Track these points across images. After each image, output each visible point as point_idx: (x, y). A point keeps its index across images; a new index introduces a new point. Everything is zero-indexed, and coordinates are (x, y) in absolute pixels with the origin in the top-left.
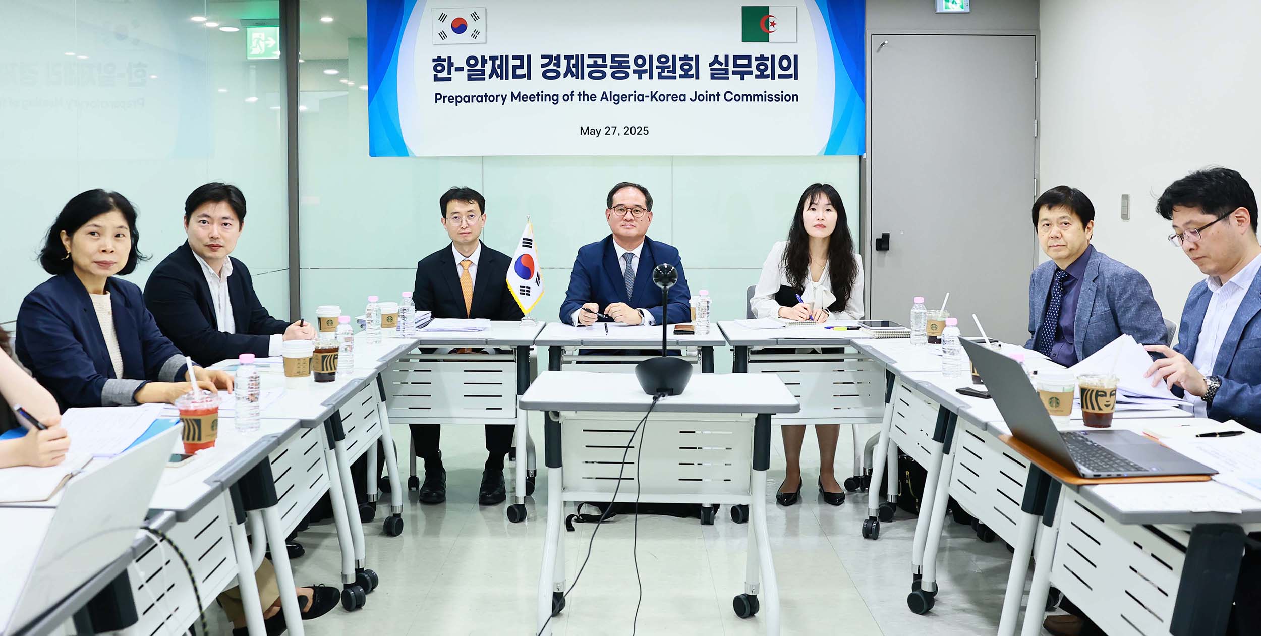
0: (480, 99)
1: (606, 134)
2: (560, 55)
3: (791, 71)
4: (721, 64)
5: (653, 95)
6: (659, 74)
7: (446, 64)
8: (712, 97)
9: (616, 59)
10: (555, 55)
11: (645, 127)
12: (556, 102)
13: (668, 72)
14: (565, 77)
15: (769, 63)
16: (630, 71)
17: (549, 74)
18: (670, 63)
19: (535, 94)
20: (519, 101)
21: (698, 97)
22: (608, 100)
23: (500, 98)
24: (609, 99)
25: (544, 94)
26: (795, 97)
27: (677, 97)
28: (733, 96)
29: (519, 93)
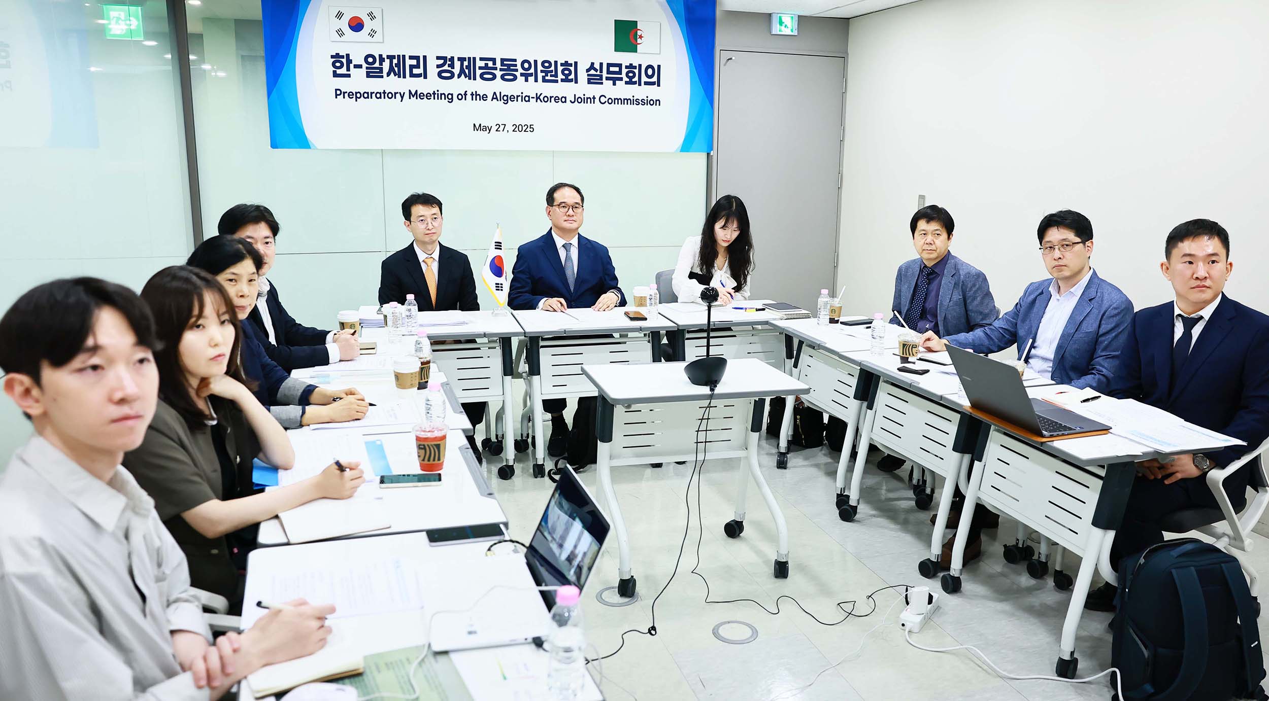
0: (378, 95)
1: (497, 131)
2: (453, 57)
3: (655, 79)
4: (596, 70)
5: (538, 96)
6: (543, 77)
7: (344, 60)
8: (589, 100)
9: (505, 62)
10: (449, 57)
11: (530, 125)
12: (451, 101)
13: (551, 76)
14: (458, 78)
15: (636, 71)
16: (518, 74)
17: (444, 75)
18: (553, 68)
19: (431, 93)
20: (417, 98)
21: (577, 100)
22: (498, 100)
23: (398, 95)
24: (499, 100)
25: (439, 93)
26: (658, 102)
27: (559, 99)
28: (606, 100)
29: (417, 91)
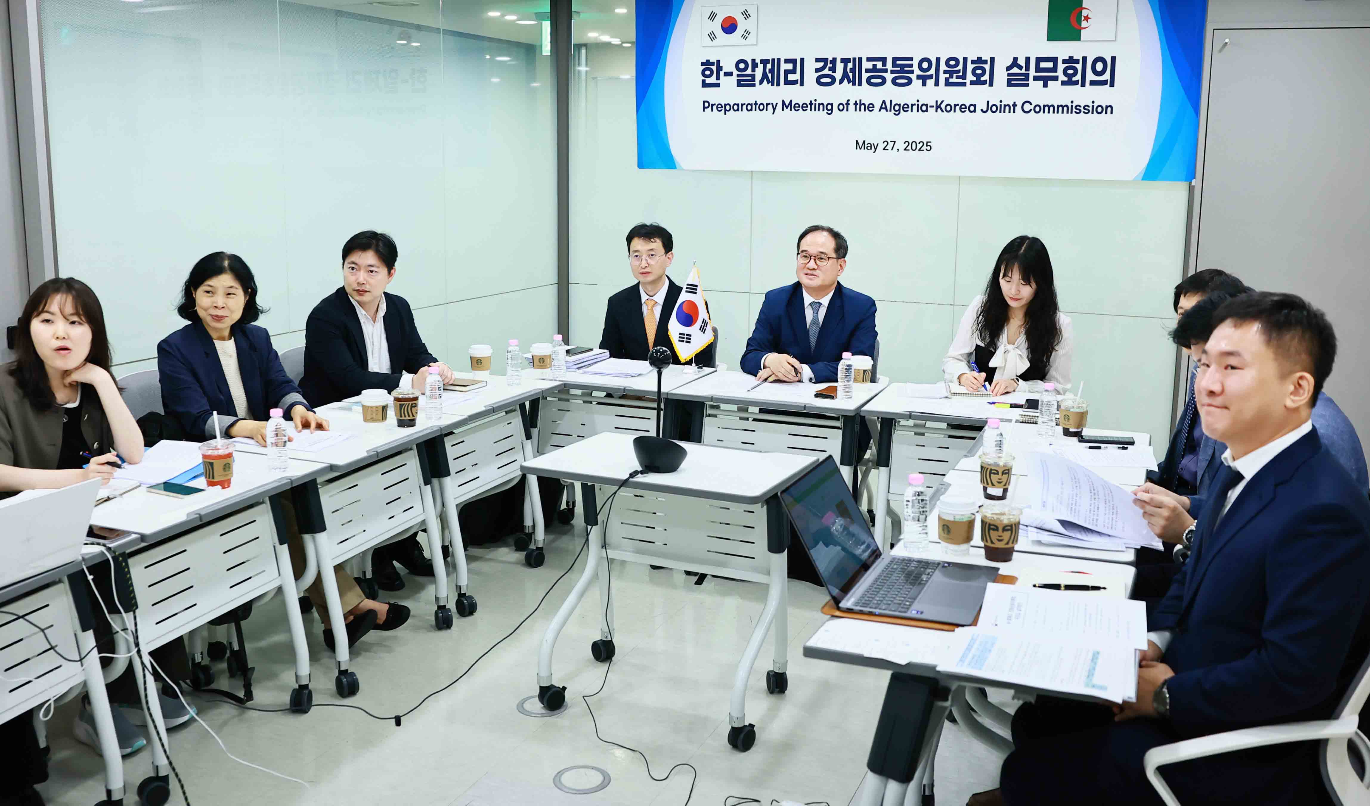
0: (749, 107)
1: (884, 149)
2: (836, 58)
3: (1107, 76)
4: (1020, 67)
5: (939, 103)
6: (947, 79)
7: (714, 68)
8: (1007, 108)
9: (898, 62)
10: (830, 58)
11: (927, 142)
12: (830, 112)
13: (957, 77)
14: (840, 83)
15: (1079, 67)
16: (913, 77)
17: (823, 80)
18: (960, 67)
19: (808, 102)
20: (791, 110)
21: (990, 108)
22: (887, 111)
23: (770, 107)
24: (889, 109)
25: (817, 103)
26: (1109, 109)
27: (966, 108)
28: (1032, 107)
29: (791, 101)
